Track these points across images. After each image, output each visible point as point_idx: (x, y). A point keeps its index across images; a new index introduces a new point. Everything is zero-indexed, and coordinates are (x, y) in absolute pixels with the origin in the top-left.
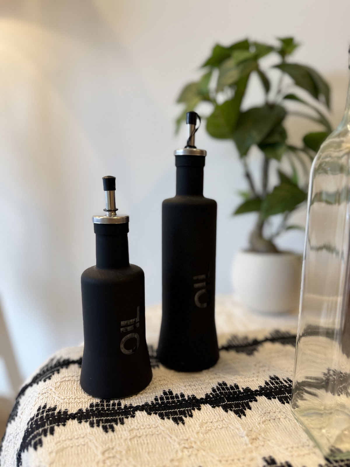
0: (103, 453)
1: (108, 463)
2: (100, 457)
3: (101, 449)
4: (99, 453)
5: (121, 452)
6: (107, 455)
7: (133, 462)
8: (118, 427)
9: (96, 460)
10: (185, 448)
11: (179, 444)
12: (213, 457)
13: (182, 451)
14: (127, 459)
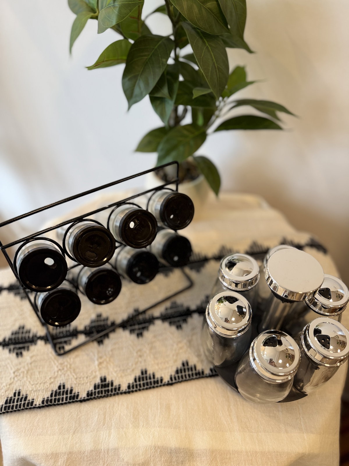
0: (14, 373)
1: (16, 379)
2: (13, 375)
3: (13, 370)
4: (12, 372)
5: (24, 372)
6: (16, 373)
7: (29, 379)
8: (25, 353)
9: (10, 377)
10: (60, 370)
11: (57, 367)
12: (73, 376)
13: (58, 372)
14: (27, 377)
